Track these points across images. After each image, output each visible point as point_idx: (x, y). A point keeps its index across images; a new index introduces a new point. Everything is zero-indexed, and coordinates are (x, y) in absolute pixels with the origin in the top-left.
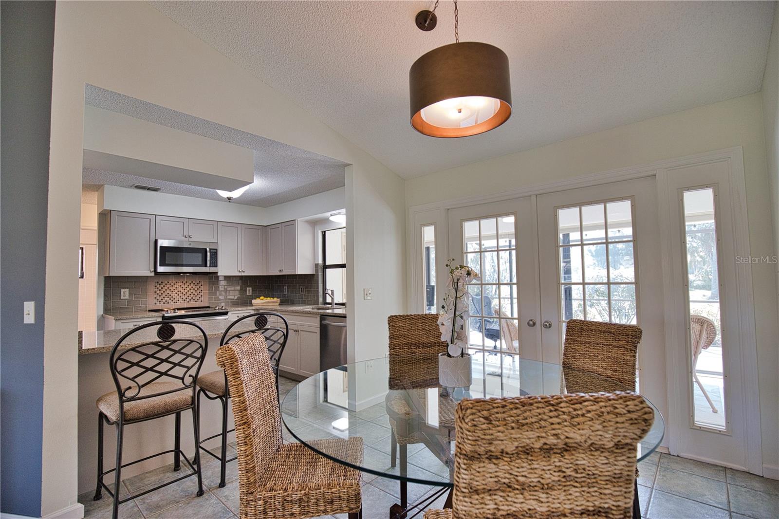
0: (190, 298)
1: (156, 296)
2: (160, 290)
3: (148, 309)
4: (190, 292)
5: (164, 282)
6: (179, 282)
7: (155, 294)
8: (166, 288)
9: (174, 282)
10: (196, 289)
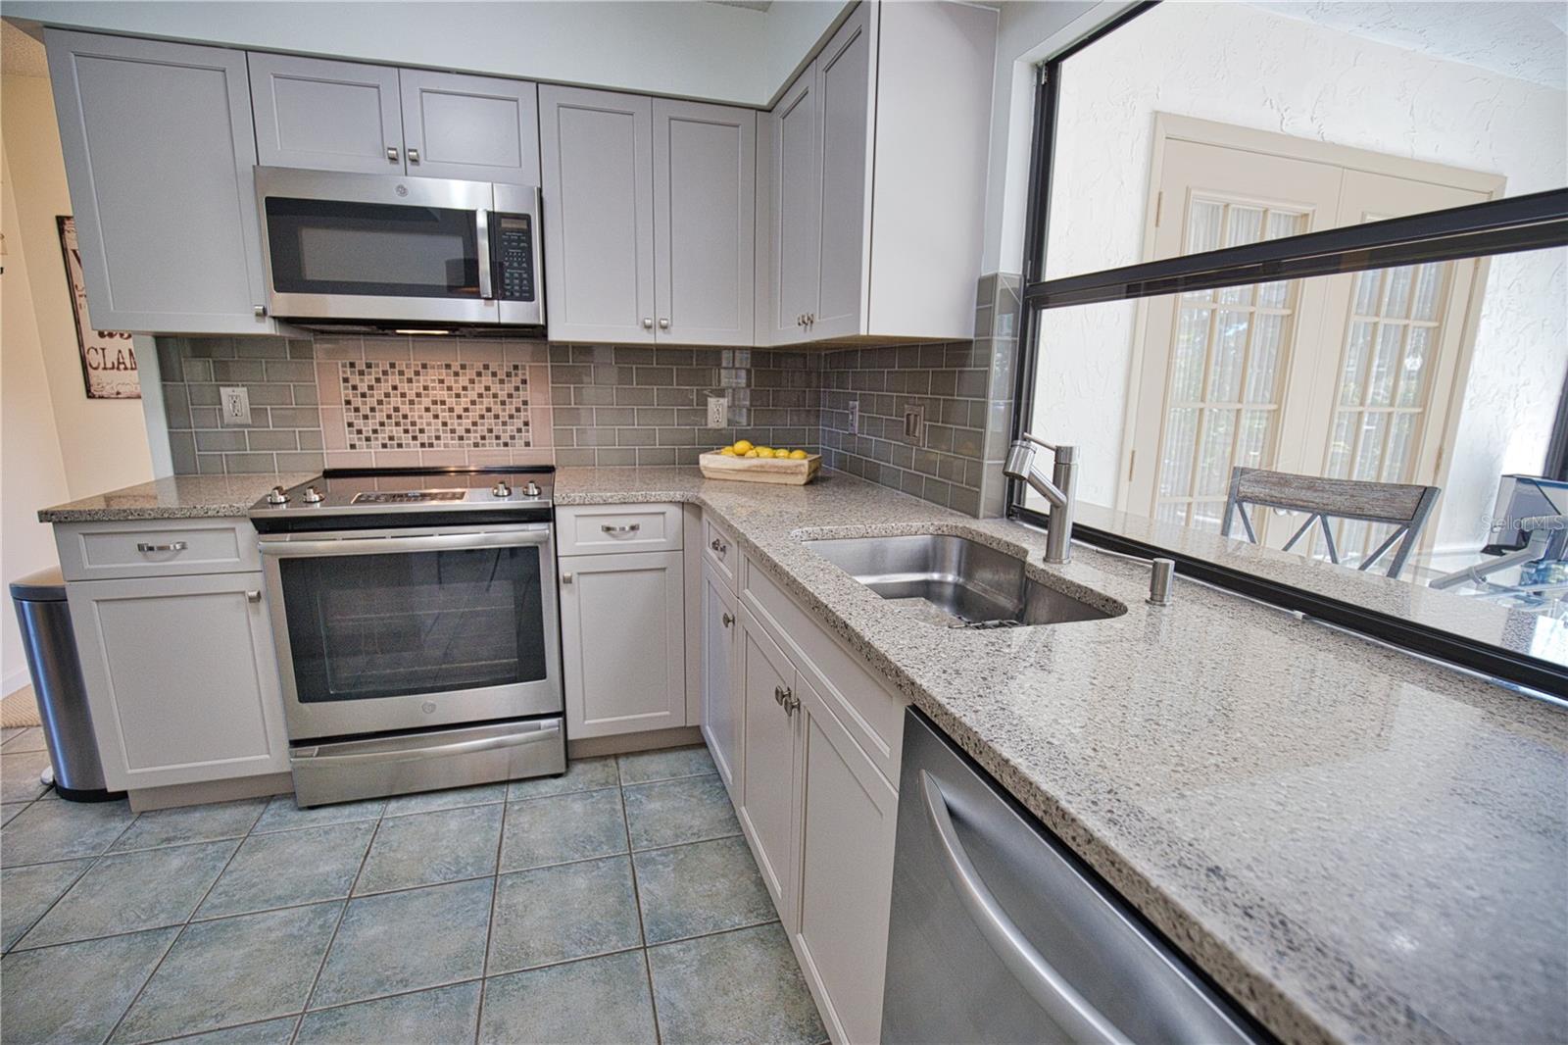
0: (482, 429)
1: (351, 416)
2: (363, 395)
3: (326, 467)
4: (480, 408)
5: (377, 366)
6: (433, 367)
7: (348, 410)
8: (386, 387)
9: (416, 364)
10: (503, 395)
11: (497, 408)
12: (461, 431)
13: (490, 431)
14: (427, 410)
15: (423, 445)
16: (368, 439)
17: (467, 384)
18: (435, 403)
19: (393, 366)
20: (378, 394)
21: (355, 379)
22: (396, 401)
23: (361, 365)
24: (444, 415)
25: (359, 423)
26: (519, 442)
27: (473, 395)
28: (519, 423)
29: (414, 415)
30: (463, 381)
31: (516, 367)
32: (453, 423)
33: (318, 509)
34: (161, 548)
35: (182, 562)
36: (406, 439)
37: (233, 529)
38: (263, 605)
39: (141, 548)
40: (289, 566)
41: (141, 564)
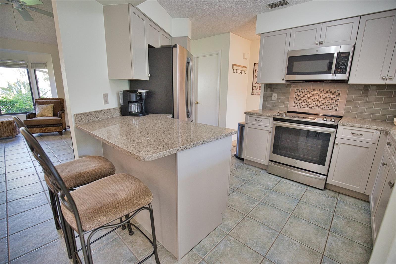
0: (325, 105)
1: (295, 100)
2: (299, 96)
3: (288, 110)
4: (325, 100)
5: (303, 90)
6: (316, 90)
7: (295, 99)
8: (304, 94)
9: (312, 89)
10: (332, 97)
11: (330, 101)
12: (319, 105)
13: (327, 106)
14: (312, 100)
15: (309, 108)
16: (298, 105)
17: (323, 94)
18: (314, 98)
19: (307, 90)
20: (302, 96)
21: (298, 93)
22: (306, 97)
23: (300, 90)
24: (316, 101)
25: (297, 102)
26: (334, 109)
27: (324, 97)
28: (335, 104)
29: (309, 101)
30: (323, 93)
31: (338, 90)
32: (318, 103)
33: (285, 118)
34: (259, 120)
35: (261, 123)
36: (306, 106)
37: (270, 119)
38: (271, 134)
39: (256, 120)
40: (277, 128)
41: (255, 122)
